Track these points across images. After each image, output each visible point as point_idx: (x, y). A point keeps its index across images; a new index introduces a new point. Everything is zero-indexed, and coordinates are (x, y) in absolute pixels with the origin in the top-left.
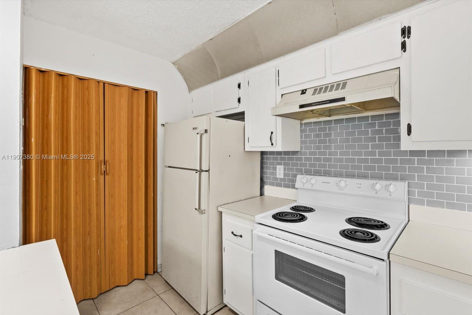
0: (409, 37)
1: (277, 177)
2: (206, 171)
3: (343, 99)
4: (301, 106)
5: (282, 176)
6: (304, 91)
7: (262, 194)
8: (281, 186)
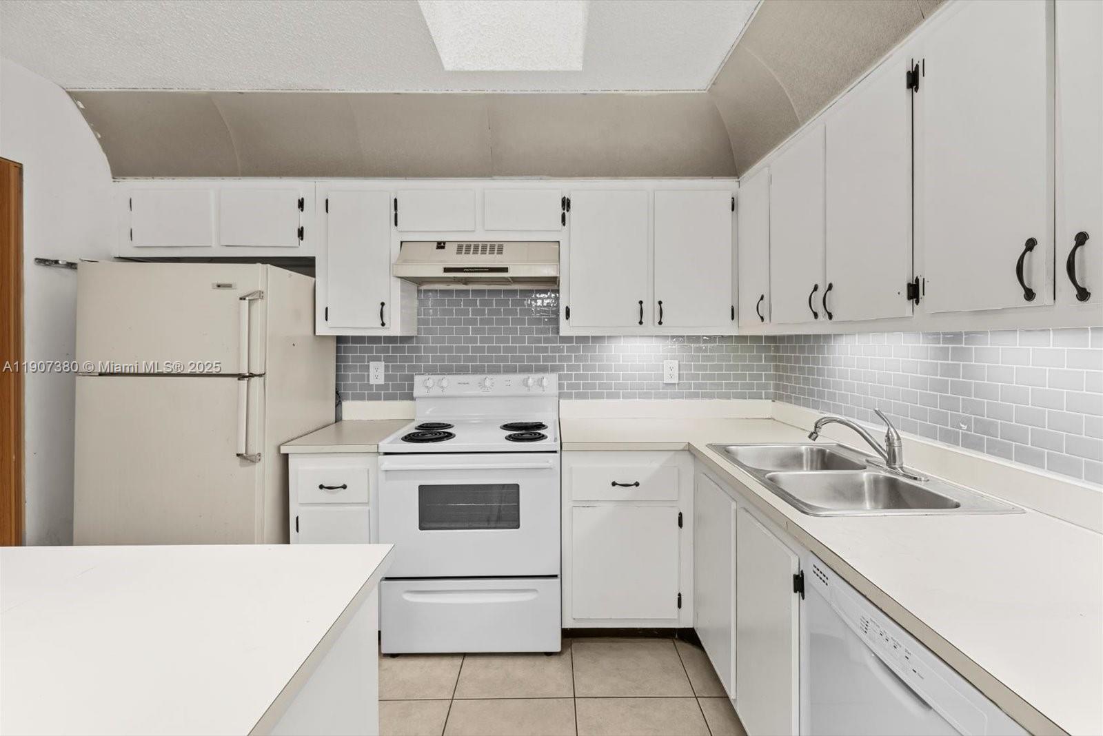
0: (568, 211)
1: (371, 382)
2: (260, 376)
3: (505, 270)
4: (447, 270)
5: (381, 381)
6: (442, 244)
7: (338, 419)
8: (380, 399)
